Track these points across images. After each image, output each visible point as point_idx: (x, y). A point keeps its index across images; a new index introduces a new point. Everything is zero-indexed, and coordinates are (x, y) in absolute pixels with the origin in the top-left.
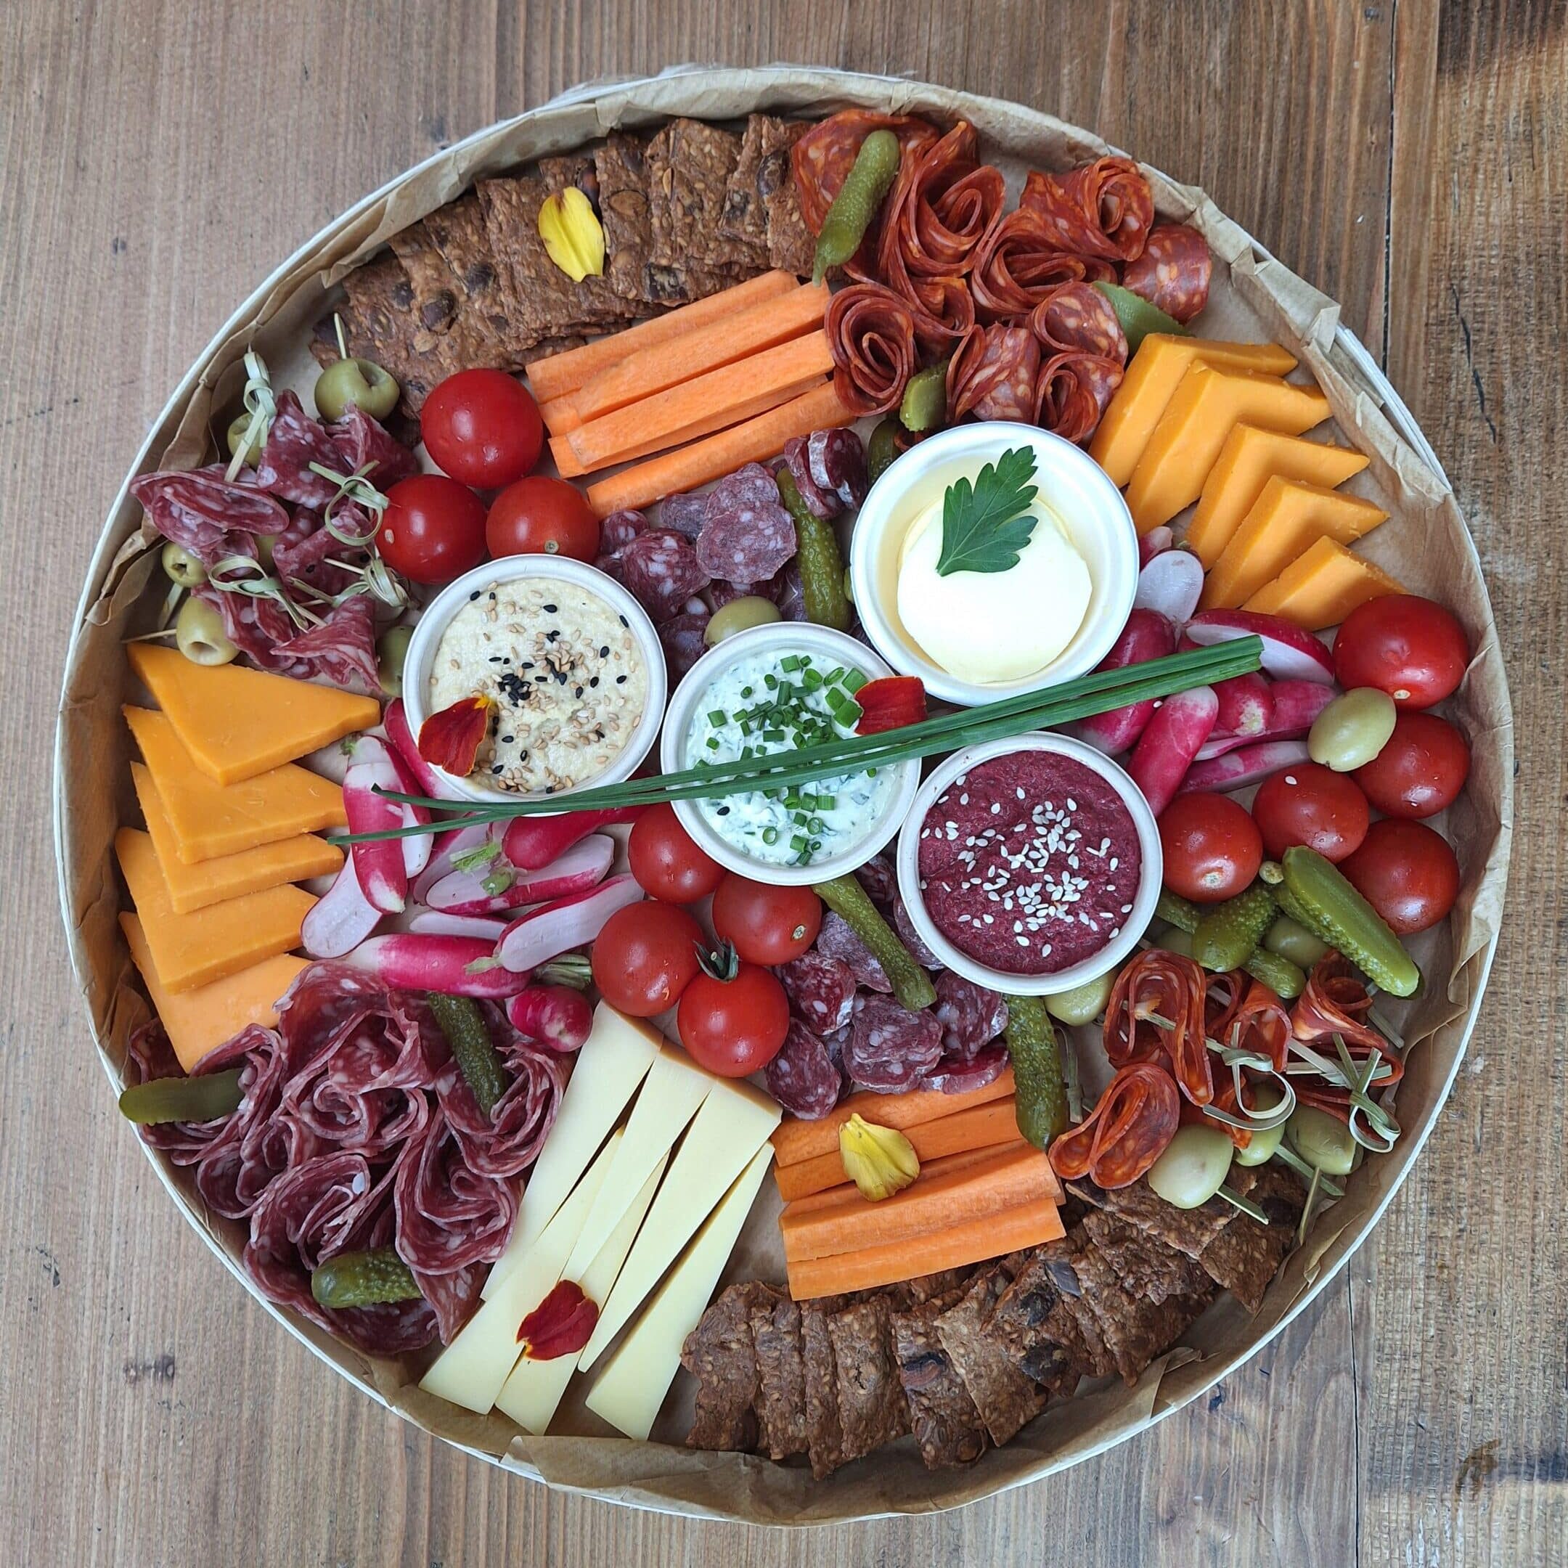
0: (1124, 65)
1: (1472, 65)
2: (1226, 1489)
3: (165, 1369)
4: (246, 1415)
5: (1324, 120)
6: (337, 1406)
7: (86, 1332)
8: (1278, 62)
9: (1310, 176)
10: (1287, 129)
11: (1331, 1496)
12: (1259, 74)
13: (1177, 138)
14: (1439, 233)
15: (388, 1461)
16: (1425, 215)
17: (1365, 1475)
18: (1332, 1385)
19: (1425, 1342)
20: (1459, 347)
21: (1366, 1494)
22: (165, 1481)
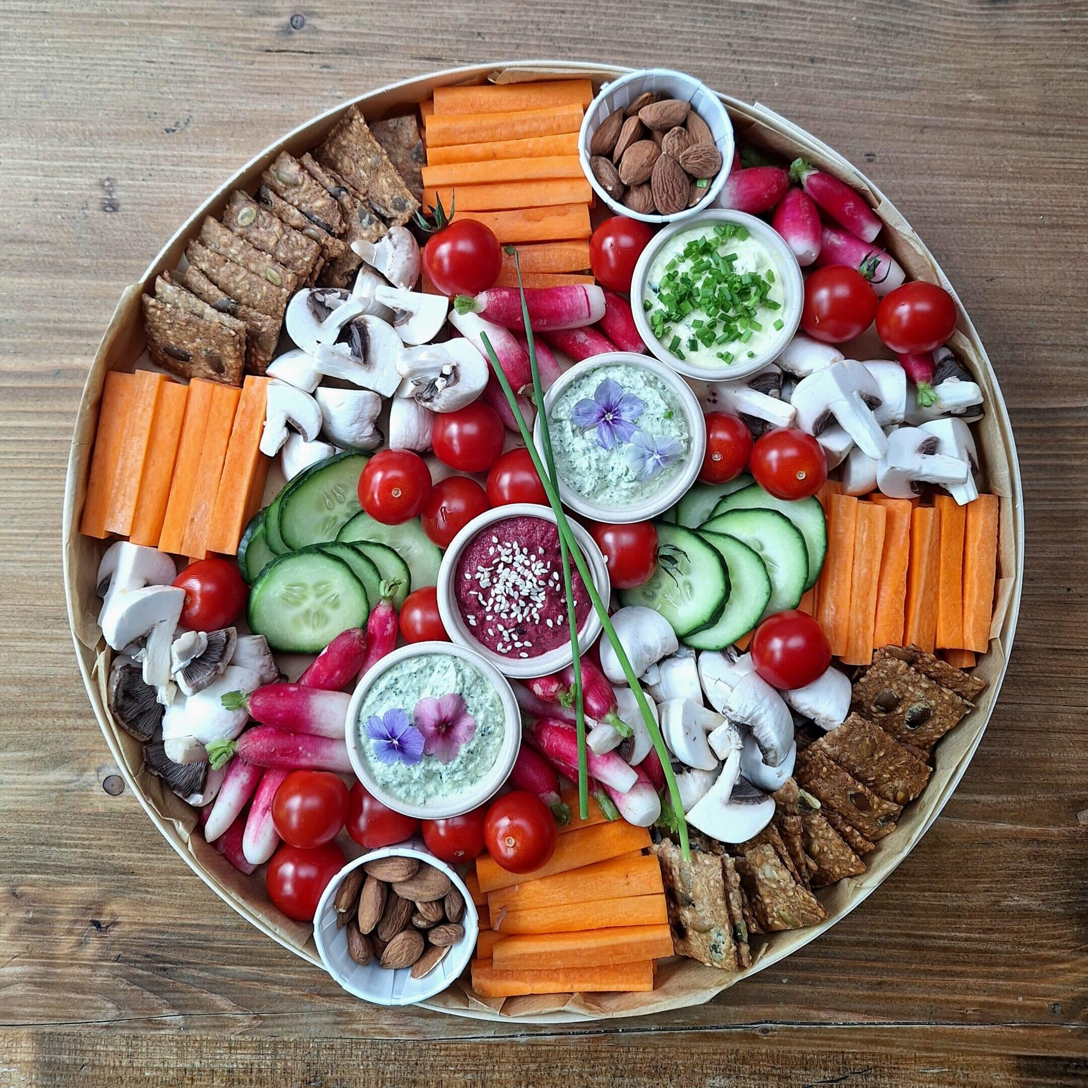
0: (1014, 838)
1: (1023, 1079)
2: (37, 932)
3: (110, 206)
4: (80, 261)
5: (982, 977)
6: (87, 322)
7: (134, 151)
8: (1020, 944)
9: (943, 968)
10: (974, 952)
11: (33, 1006)
12: (1011, 931)
13: (967, 876)
14: (906, 1059)
15: (49, 358)
16: (919, 1049)
17: (47, 1030)
18: (110, 1005)
19: (141, 1069)
20: (828, 1074)
21: (34, 1031)
22: (33, 206)
